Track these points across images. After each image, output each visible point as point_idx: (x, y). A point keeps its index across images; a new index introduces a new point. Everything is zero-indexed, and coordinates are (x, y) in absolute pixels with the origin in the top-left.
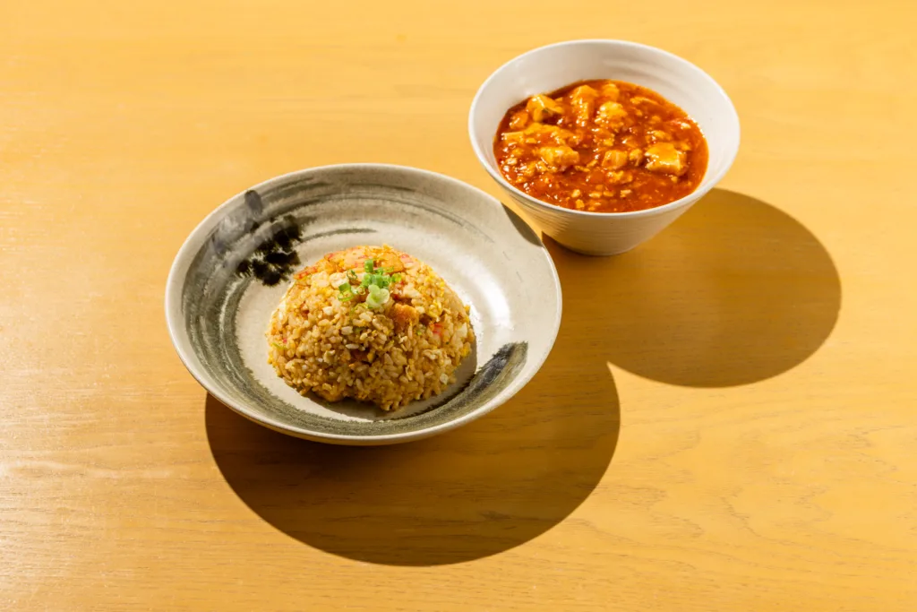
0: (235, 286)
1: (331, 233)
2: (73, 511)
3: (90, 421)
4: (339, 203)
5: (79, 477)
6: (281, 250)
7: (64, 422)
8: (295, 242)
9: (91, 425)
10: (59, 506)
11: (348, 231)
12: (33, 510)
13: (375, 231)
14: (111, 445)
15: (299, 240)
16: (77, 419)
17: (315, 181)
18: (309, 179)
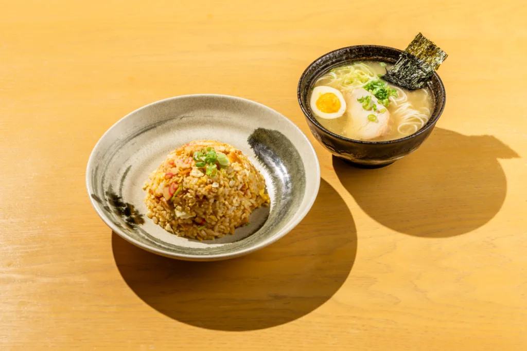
0: (141, 233)
1: (122, 185)
2: (29, 303)
3: (37, 249)
4: (108, 170)
5: (31, 282)
6: (124, 208)
7: (20, 250)
8: (121, 200)
9: (37, 251)
10: (20, 300)
11: (124, 177)
12: (4, 303)
13: (131, 166)
14: (49, 263)
15: (120, 198)
16: (29, 248)
17: (95, 169)
18: (93, 171)
